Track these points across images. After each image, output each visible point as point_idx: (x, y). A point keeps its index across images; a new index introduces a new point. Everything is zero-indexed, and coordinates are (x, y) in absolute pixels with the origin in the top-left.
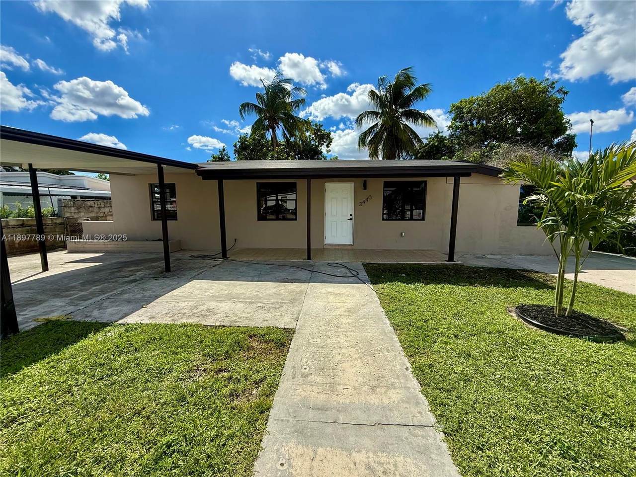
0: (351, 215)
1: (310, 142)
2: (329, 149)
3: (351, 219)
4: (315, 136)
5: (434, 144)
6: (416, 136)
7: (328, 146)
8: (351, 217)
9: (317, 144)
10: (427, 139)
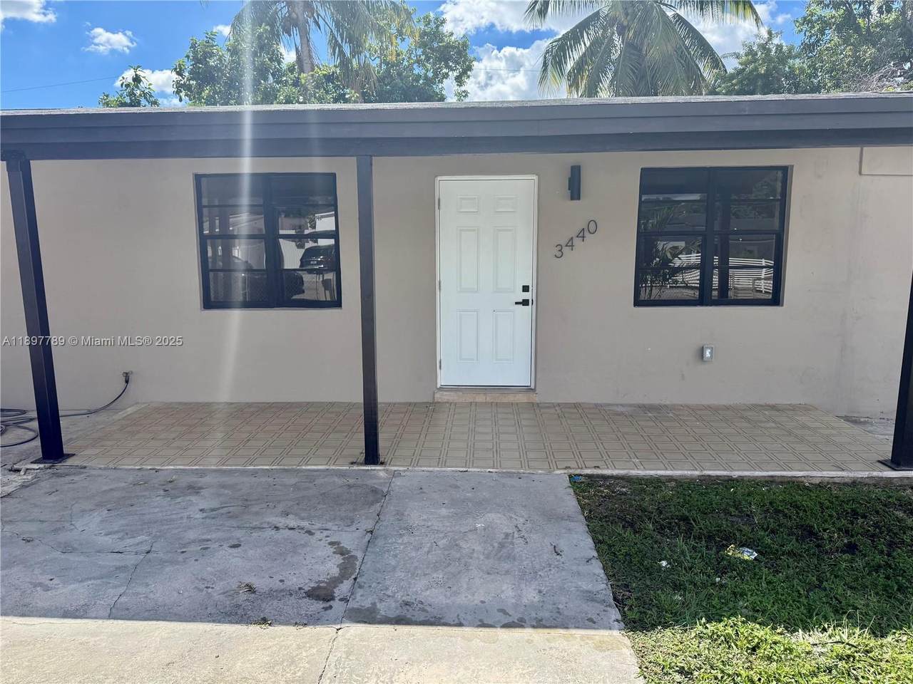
0: (526, 289)
1: (410, 68)
2: (463, 88)
3: (525, 303)
4: (424, 53)
5: (756, 69)
6: (705, 49)
7: (459, 80)
8: (527, 296)
9: (430, 74)
10: (738, 56)
